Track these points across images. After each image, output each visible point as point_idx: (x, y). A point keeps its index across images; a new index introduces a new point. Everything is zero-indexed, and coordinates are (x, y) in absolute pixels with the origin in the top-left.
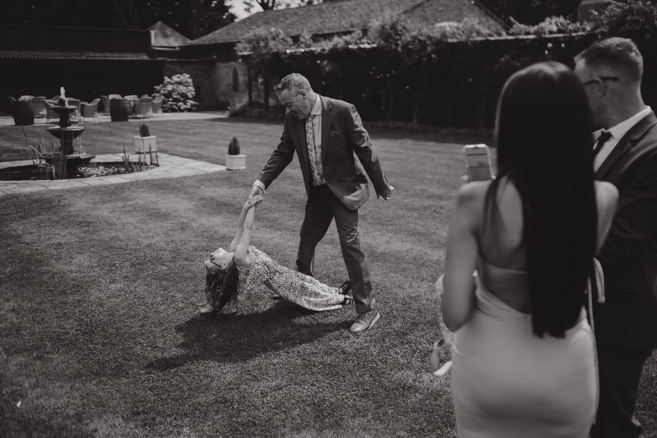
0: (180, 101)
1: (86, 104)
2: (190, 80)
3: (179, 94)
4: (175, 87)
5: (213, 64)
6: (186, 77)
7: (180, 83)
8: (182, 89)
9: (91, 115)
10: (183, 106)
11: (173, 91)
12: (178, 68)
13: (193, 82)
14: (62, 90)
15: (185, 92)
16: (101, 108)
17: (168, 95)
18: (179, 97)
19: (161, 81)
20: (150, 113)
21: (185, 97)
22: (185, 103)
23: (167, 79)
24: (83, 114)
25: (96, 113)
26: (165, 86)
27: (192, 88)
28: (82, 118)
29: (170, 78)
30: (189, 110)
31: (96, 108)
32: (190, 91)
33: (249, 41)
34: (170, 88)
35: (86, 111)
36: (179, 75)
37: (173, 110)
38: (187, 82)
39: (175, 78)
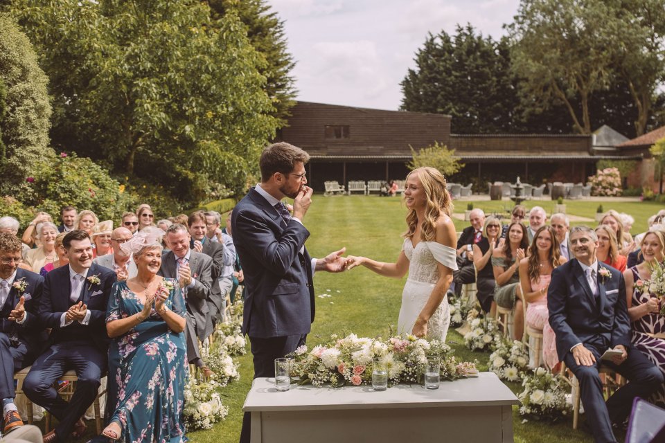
0: (608, 188)
1: (536, 188)
2: (618, 173)
3: (607, 183)
4: (605, 178)
5: (640, 160)
6: (615, 171)
7: (610, 175)
8: (610, 179)
9: (539, 196)
10: (609, 192)
11: (603, 180)
12: (610, 163)
13: (621, 174)
14: (518, 178)
15: (612, 181)
16: (546, 192)
17: (599, 184)
18: (607, 185)
19: (595, 173)
20: (580, 196)
21: (612, 186)
22: (611, 190)
23: (599, 172)
24: (533, 194)
25: (542, 195)
26: (597, 177)
27: (619, 179)
28: (532, 197)
29: (602, 170)
30: (615, 195)
31: (542, 191)
32: (617, 181)
33: (661, 145)
34: (600, 178)
35: (535, 192)
36: (609, 169)
37: (601, 195)
38: (615, 174)
39: (606, 171)
